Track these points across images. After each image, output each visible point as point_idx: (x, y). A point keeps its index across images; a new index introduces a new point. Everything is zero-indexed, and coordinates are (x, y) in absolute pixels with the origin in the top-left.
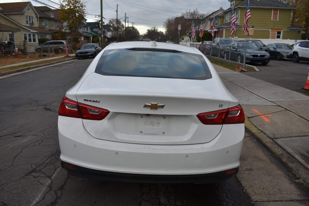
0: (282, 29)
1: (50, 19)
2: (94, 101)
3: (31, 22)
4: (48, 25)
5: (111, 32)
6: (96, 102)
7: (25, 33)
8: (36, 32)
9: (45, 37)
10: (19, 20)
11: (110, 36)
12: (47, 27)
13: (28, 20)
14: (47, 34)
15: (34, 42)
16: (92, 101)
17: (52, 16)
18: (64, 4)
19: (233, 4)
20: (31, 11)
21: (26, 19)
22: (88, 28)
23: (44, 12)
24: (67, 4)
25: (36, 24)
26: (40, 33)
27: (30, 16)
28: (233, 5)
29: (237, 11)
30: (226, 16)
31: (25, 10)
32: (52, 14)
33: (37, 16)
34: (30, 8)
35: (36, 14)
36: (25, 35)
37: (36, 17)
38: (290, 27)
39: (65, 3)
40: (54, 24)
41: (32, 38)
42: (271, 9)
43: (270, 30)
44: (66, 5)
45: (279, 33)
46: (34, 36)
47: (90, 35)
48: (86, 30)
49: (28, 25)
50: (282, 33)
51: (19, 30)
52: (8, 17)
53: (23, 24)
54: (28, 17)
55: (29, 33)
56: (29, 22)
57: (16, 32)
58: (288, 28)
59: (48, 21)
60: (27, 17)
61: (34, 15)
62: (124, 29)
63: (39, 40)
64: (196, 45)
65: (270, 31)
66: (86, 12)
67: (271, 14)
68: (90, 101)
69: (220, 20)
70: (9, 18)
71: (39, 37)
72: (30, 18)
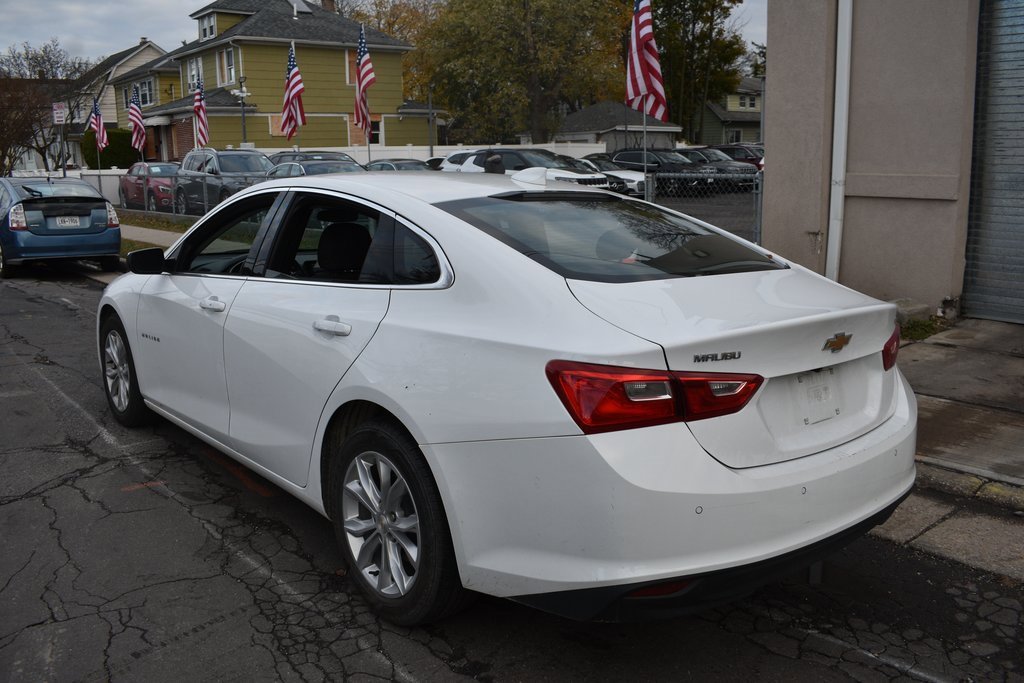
0: (381, 114)
2: (725, 357)
6: (733, 356)
16: (719, 357)
19: (211, 27)
28: (212, 33)
29: (229, 54)
30: (184, 70)
38: (404, 107)
42: (340, 50)
43: (346, 118)
45: (375, 126)
50: (382, 126)
58: (398, 109)
64: (97, 178)
65: (346, 122)
67: (344, 66)
68: (714, 358)
69: (158, 85)
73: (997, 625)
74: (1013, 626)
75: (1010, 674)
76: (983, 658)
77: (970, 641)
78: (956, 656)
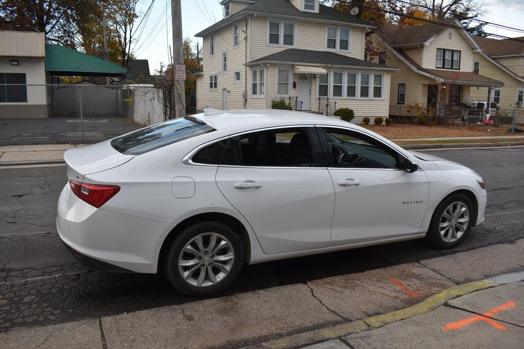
7: (521, 89)
10: (514, 68)
36: (520, 92)
52: (498, 62)
53: (521, 75)
70: (499, 64)
73: (29, 308)
74: (23, 311)
75: (14, 296)
76: (26, 296)
77: (35, 299)
78: (34, 291)
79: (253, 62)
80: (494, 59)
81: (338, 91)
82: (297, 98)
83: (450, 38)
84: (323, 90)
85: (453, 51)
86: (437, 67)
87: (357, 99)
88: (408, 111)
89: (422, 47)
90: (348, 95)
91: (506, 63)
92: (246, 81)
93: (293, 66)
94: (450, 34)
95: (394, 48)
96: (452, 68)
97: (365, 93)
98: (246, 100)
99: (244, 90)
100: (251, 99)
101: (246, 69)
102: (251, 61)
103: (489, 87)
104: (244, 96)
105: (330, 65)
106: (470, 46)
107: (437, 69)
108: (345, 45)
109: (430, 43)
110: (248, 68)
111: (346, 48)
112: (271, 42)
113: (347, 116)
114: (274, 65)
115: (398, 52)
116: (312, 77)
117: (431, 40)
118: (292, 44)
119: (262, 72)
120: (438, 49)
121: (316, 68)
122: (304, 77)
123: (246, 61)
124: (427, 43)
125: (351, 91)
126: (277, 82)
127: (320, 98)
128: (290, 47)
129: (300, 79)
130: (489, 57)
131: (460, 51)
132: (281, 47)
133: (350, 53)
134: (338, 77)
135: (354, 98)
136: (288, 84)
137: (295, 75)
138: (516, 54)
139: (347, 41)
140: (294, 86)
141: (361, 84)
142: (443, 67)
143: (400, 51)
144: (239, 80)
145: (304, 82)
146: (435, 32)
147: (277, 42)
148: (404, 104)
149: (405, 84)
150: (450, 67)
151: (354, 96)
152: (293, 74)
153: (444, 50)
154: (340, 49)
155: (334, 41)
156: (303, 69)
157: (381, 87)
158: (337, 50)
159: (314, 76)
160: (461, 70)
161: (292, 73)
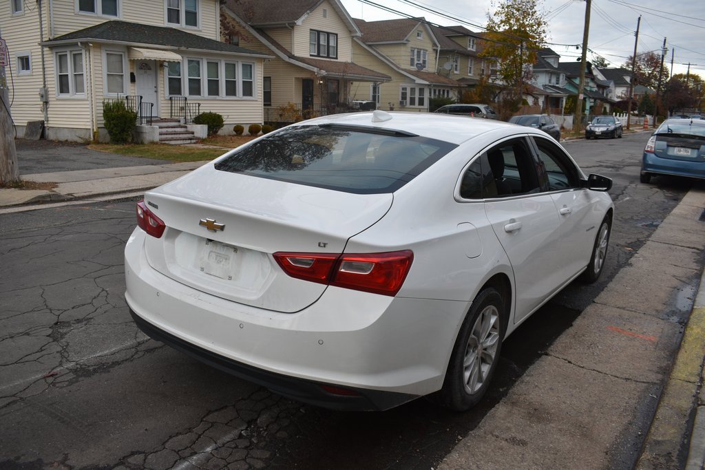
1: (467, 55)
3: (421, 62)
4: (458, 68)
5: (625, 89)
7: (404, 85)
8: (427, 83)
9: (446, 96)
10: (394, 58)
11: (618, 97)
12: (455, 72)
13: (415, 57)
14: (452, 88)
15: (419, 105)
17: (470, 49)
18: (497, 20)
20: (423, 36)
21: (409, 54)
22: (561, 77)
23: (454, 39)
24: (504, 19)
25: (432, 66)
26: (434, 86)
27: (420, 47)
31: (411, 35)
32: (471, 42)
33: (435, 48)
34: (421, 32)
35: (435, 45)
36: (403, 89)
37: (434, 50)
39: (500, 18)
40: (472, 67)
41: (417, 96)
44: (502, 22)
46: (421, 91)
47: (561, 94)
48: (554, 81)
49: (414, 68)
51: (389, 79)
52: (375, 51)
53: (403, 67)
54: (416, 51)
55: (413, 86)
56: (416, 62)
57: (383, 82)
59: (459, 59)
60: (413, 51)
61: (429, 47)
62: (669, 79)
63: (431, 101)
66: (548, 37)
70: (377, 52)
71: (432, 95)
72: (419, 53)
79: (55, 39)
80: (369, 46)
81: (195, 88)
82: (141, 97)
83: (325, 16)
84: (175, 87)
85: (328, 34)
86: (311, 55)
87: (221, 98)
88: (281, 115)
89: (292, 26)
90: (209, 94)
91: (385, 51)
92: (44, 72)
93: (129, 48)
94: (325, 11)
95: (252, 27)
96: (328, 57)
97: (231, 90)
98: (46, 103)
99: (42, 86)
100: (58, 100)
101: (43, 52)
102: (51, 38)
103: (375, 82)
104: (42, 96)
105: (183, 48)
106: (347, 27)
107: (312, 57)
108: (192, 18)
109: (303, 22)
110: (46, 49)
111: (195, 24)
112: (82, 9)
113: (215, 124)
114: (99, 46)
115: (258, 33)
116: (158, 65)
117: (303, 18)
118: (115, 14)
119: (76, 57)
120: (311, 30)
121: (164, 52)
122: (146, 65)
123: (42, 38)
124: (299, 22)
125: (214, 89)
126: (105, 72)
127: (171, 99)
128: (113, 18)
129: (141, 68)
130: (364, 43)
131: (337, 35)
132: (99, 18)
133: (200, 31)
134: (195, 67)
135: (217, 97)
136: (122, 75)
137: (133, 62)
138: (397, 40)
139: (195, 13)
140: (133, 79)
141: (226, 78)
142: (318, 55)
143: (261, 30)
144: (28, 68)
145: (145, 72)
146: (307, 8)
147: (92, 10)
148: (270, 105)
149: (270, 77)
150: (326, 55)
151: (218, 94)
152: (130, 60)
153: (319, 32)
154: (186, 24)
155: (176, 13)
156: (147, 53)
157: (251, 82)
158: (182, 26)
159: (160, 64)
160: (339, 60)
161: (127, 59)
